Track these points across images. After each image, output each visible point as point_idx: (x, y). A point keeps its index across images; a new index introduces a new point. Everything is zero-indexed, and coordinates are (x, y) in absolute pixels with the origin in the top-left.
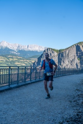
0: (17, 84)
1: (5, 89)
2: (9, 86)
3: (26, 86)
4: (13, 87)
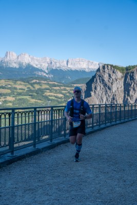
0: (49, 141)
1: (27, 154)
2: (35, 147)
3: (66, 144)
4: (43, 149)
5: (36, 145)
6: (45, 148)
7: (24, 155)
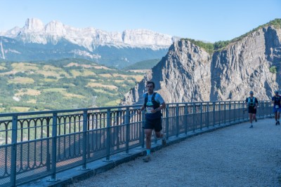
0: (105, 159)
1: (74, 178)
2: (85, 167)
3: (129, 163)
4: (96, 170)
5: (87, 165)
6: (99, 168)
7: (70, 179)
